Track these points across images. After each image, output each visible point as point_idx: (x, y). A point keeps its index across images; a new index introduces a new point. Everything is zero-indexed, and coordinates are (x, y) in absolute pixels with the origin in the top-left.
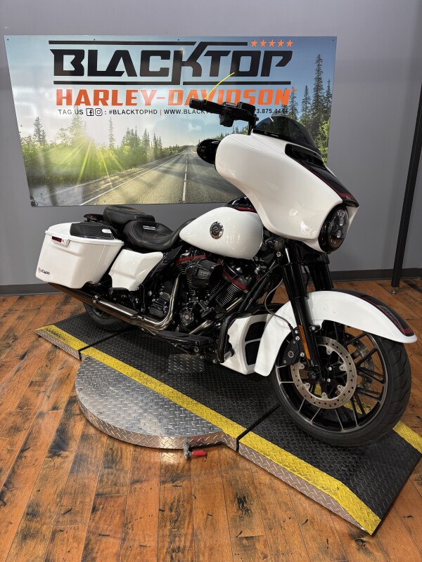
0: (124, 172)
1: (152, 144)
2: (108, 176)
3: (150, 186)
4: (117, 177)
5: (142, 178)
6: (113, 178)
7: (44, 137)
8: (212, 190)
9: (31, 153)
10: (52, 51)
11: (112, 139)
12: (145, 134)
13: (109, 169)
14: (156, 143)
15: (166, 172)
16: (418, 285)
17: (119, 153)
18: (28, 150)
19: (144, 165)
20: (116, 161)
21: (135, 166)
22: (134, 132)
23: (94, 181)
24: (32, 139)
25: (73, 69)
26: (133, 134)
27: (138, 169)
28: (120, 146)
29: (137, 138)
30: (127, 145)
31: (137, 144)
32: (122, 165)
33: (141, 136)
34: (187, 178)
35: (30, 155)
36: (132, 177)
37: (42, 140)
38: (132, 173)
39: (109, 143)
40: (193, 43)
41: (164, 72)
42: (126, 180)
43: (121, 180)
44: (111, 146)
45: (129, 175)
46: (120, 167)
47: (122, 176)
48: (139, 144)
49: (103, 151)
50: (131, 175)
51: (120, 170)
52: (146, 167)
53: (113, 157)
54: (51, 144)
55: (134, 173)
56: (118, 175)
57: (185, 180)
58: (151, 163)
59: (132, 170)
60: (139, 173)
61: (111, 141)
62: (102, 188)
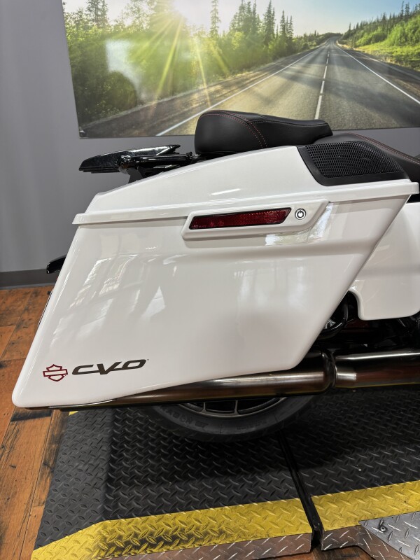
0: (230, 79)
1: (277, 29)
2: (205, 86)
4: (218, 87)
5: (256, 89)
6: (212, 89)
7: (104, 12)
8: (359, 108)
9: (82, 42)
11: (215, 19)
12: (269, 12)
13: (208, 75)
14: (284, 29)
15: (294, 78)
17: (224, 45)
18: (77, 36)
19: (262, 67)
20: (219, 58)
21: (248, 67)
22: (252, 7)
23: (182, 94)
24: (84, 17)
26: (249, 11)
27: (251, 74)
28: (227, 31)
29: (254, 19)
30: (239, 30)
31: (255, 29)
32: (228, 67)
33: (261, 15)
34: (325, 90)
35: (80, 46)
36: (243, 87)
37: (100, 19)
38: (243, 80)
39: (211, 26)
42: (232, 92)
43: (225, 92)
44: (214, 31)
45: (238, 83)
46: (225, 70)
47: (227, 86)
48: (257, 29)
50: (241, 85)
51: (223, 75)
52: (265, 70)
53: (216, 52)
54: (116, 26)
55: (247, 79)
56: (220, 84)
57: (322, 92)
58: (273, 64)
59: (244, 74)
60: (253, 81)
61: (214, 23)
62: (194, 106)
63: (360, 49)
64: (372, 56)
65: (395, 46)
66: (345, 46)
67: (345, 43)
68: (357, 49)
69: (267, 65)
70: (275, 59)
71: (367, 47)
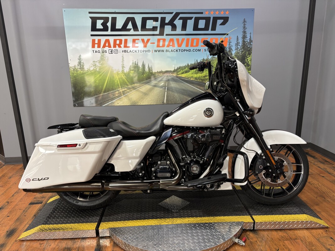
0: (130, 86)
1: (147, 69)
2: (121, 89)
3: (145, 94)
4: (126, 89)
5: (140, 89)
6: (123, 90)
7: (83, 66)
8: (182, 96)
9: (75, 76)
10: (91, 17)
11: (123, 67)
12: (143, 64)
13: (121, 85)
14: (149, 69)
15: (155, 86)
16: (309, 153)
17: (127, 75)
18: (74, 74)
19: (142, 82)
20: (125, 79)
22: (136, 63)
23: (112, 92)
24: (76, 67)
25: (102, 27)
26: (136, 64)
27: (138, 84)
28: (128, 71)
29: (138, 67)
30: (132, 70)
31: (138, 70)
32: (129, 82)
33: (140, 65)
34: (167, 89)
35: (75, 77)
36: (135, 89)
37: (82, 68)
40: (172, 13)
41: (154, 29)
42: (131, 91)
43: (128, 91)
44: (123, 71)
45: (133, 88)
46: (128, 83)
47: (129, 89)
48: (139, 70)
49: (118, 74)
50: (134, 88)
51: (127, 85)
52: (143, 83)
53: (124, 77)
54: (87, 70)
55: (136, 86)
56: (126, 88)
57: (166, 90)
58: (146, 81)
59: (135, 85)
60: (139, 87)
61: (123, 68)
62: (117, 96)
63: (180, 76)
64: (185, 78)
65: (194, 74)
66: (173, 75)
67: (174, 74)
68: (178, 76)
69: (144, 82)
70: (147, 79)
71: (182, 75)
